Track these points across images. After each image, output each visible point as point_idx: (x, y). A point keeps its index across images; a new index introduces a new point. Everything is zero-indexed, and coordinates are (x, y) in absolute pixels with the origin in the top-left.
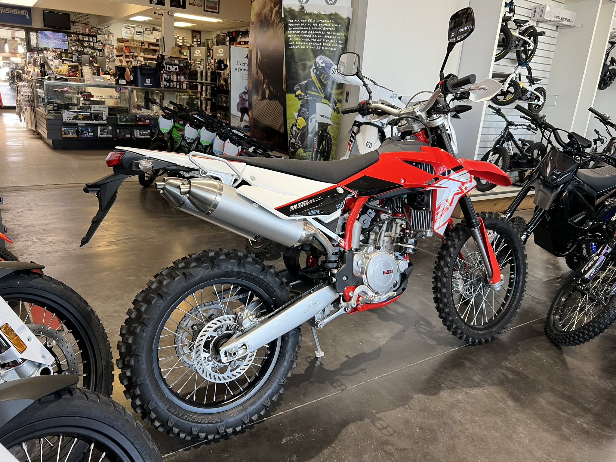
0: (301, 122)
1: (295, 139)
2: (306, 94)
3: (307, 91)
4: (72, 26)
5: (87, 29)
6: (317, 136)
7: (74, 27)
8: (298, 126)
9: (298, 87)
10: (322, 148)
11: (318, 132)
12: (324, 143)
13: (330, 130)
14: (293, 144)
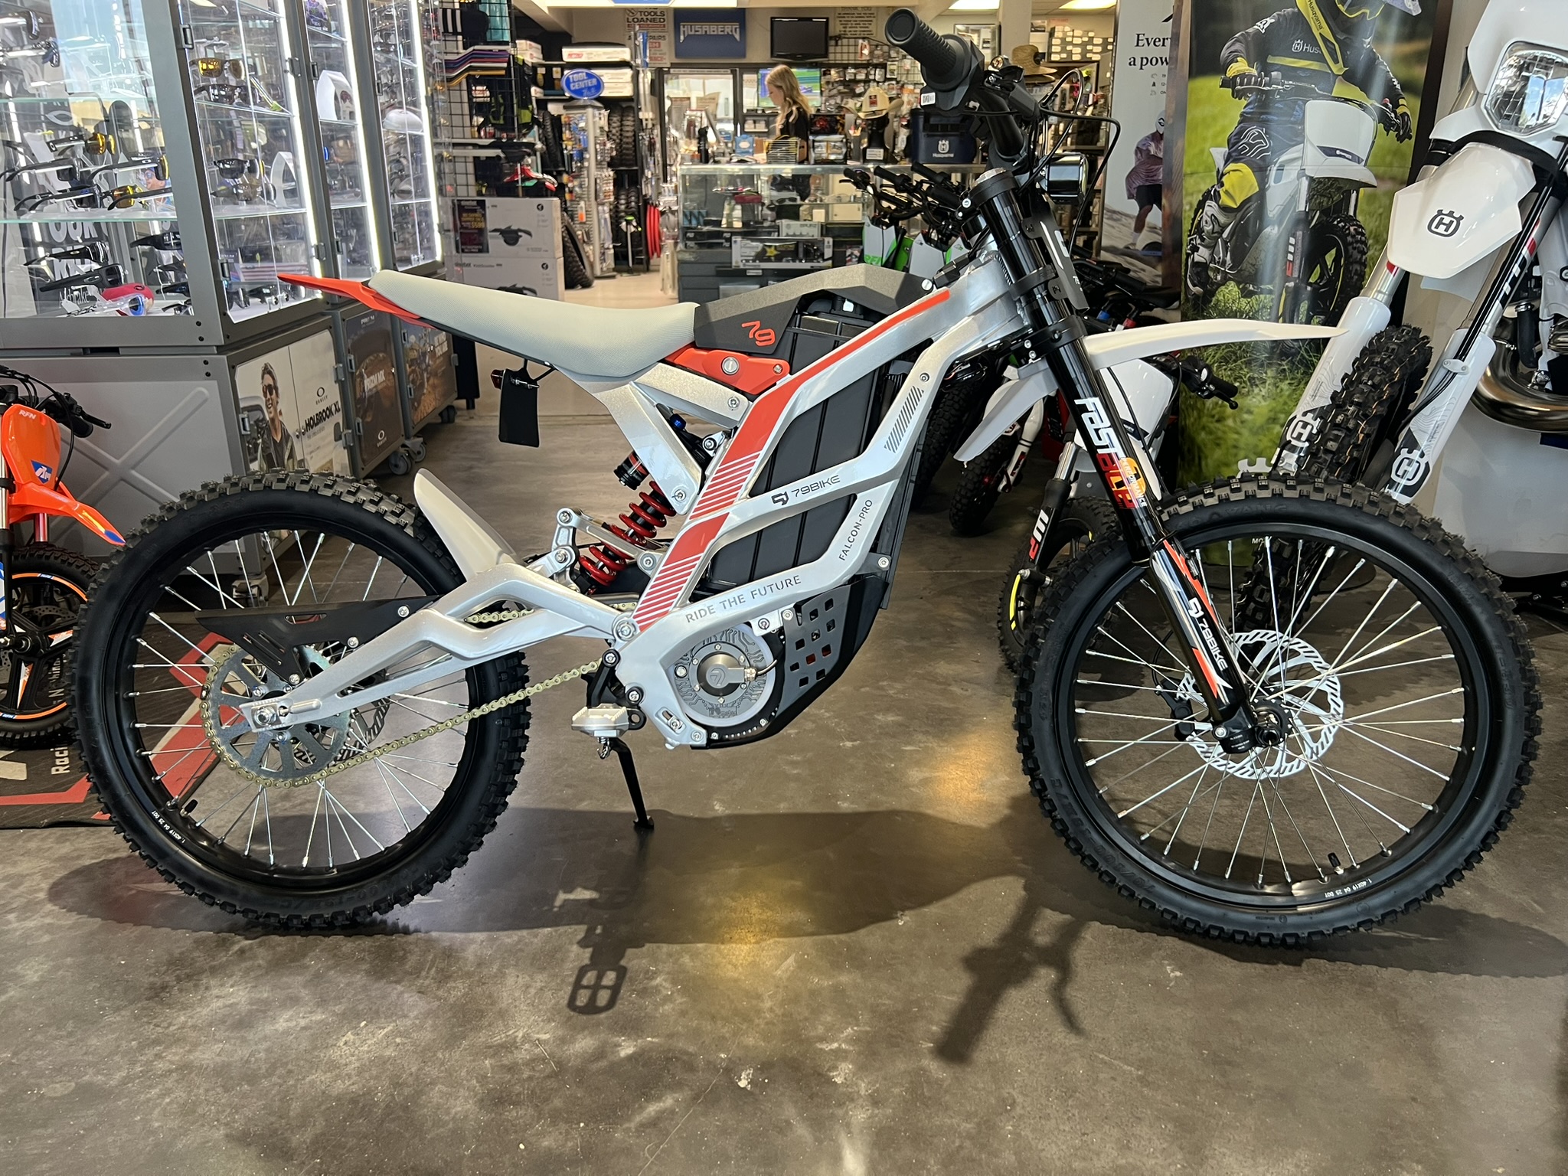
0: (1240, 182)
1: (1212, 247)
2: (1266, 69)
3: (1271, 60)
4: (831, 49)
6: (1300, 233)
8: (1225, 200)
9: (1238, 46)
10: (1321, 277)
11: (1307, 216)
12: (1330, 258)
13: (1358, 206)
14: (1202, 267)
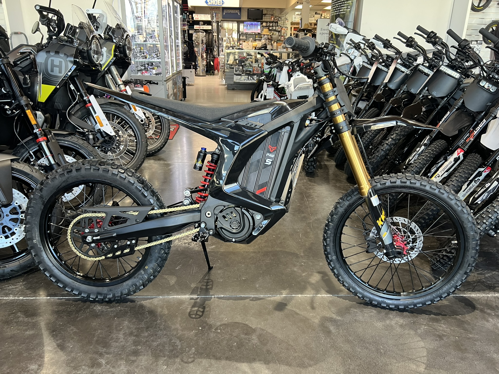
4: (263, 17)
5: (273, 18)
7: (265, 17)
